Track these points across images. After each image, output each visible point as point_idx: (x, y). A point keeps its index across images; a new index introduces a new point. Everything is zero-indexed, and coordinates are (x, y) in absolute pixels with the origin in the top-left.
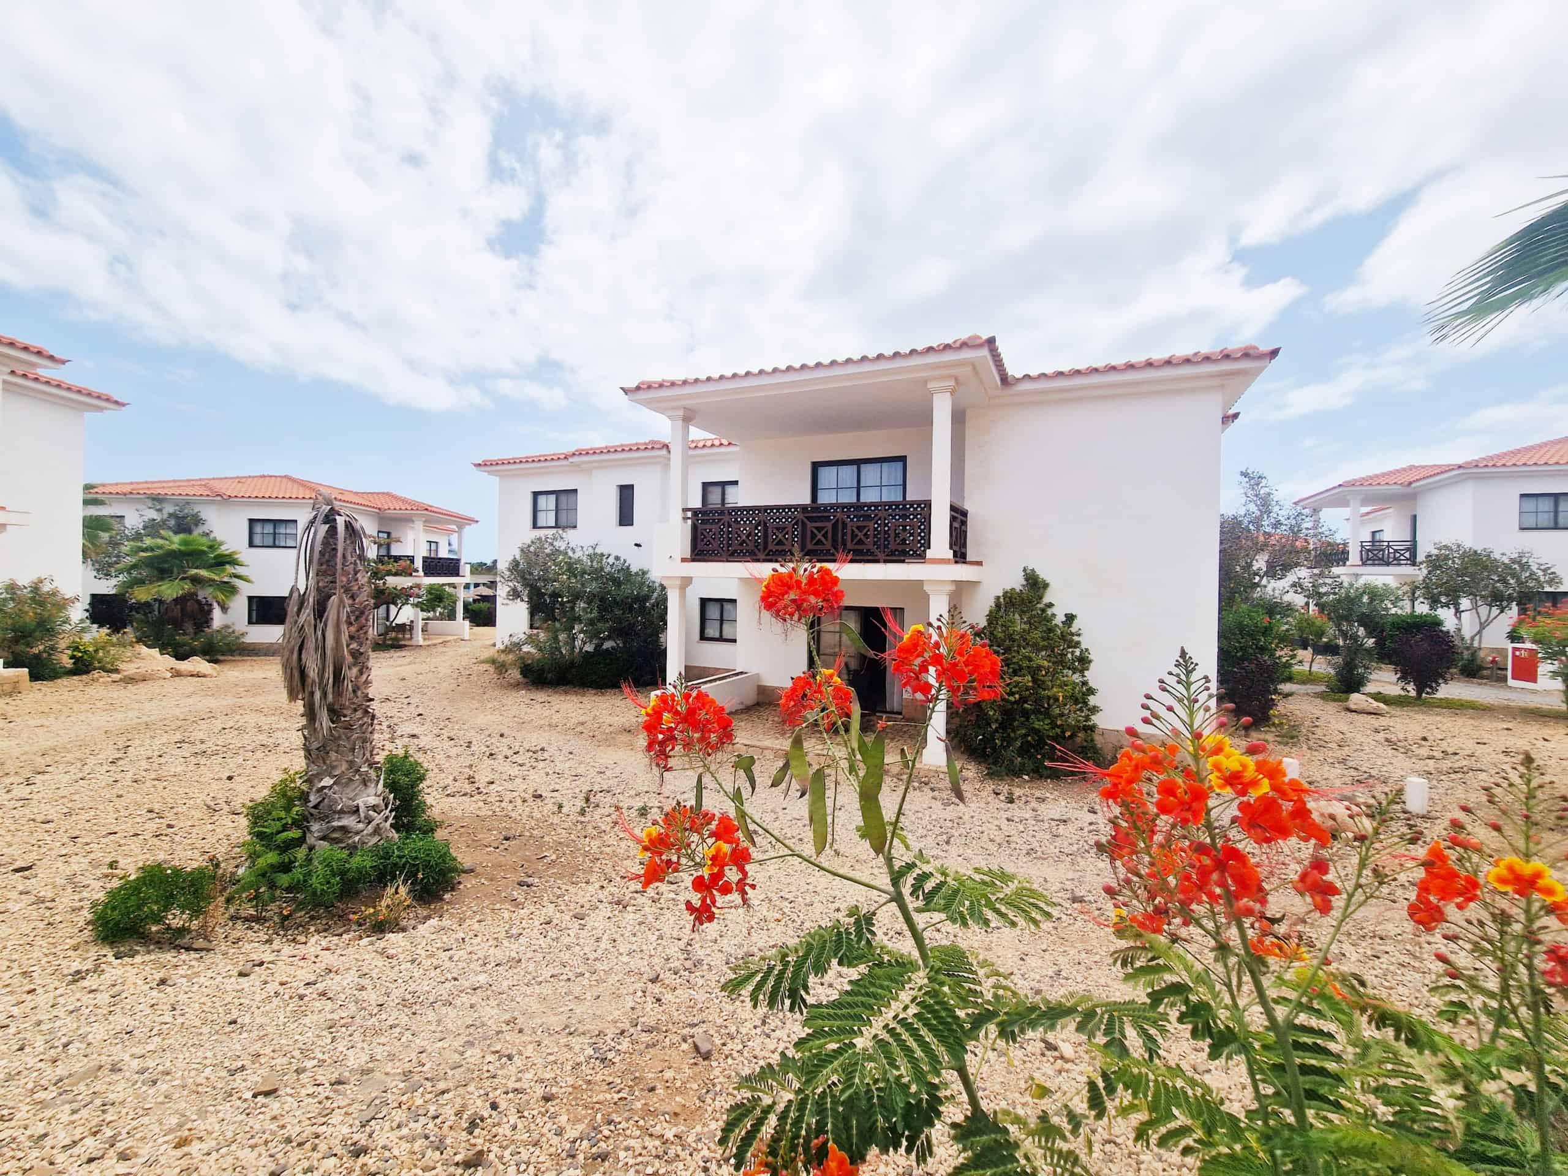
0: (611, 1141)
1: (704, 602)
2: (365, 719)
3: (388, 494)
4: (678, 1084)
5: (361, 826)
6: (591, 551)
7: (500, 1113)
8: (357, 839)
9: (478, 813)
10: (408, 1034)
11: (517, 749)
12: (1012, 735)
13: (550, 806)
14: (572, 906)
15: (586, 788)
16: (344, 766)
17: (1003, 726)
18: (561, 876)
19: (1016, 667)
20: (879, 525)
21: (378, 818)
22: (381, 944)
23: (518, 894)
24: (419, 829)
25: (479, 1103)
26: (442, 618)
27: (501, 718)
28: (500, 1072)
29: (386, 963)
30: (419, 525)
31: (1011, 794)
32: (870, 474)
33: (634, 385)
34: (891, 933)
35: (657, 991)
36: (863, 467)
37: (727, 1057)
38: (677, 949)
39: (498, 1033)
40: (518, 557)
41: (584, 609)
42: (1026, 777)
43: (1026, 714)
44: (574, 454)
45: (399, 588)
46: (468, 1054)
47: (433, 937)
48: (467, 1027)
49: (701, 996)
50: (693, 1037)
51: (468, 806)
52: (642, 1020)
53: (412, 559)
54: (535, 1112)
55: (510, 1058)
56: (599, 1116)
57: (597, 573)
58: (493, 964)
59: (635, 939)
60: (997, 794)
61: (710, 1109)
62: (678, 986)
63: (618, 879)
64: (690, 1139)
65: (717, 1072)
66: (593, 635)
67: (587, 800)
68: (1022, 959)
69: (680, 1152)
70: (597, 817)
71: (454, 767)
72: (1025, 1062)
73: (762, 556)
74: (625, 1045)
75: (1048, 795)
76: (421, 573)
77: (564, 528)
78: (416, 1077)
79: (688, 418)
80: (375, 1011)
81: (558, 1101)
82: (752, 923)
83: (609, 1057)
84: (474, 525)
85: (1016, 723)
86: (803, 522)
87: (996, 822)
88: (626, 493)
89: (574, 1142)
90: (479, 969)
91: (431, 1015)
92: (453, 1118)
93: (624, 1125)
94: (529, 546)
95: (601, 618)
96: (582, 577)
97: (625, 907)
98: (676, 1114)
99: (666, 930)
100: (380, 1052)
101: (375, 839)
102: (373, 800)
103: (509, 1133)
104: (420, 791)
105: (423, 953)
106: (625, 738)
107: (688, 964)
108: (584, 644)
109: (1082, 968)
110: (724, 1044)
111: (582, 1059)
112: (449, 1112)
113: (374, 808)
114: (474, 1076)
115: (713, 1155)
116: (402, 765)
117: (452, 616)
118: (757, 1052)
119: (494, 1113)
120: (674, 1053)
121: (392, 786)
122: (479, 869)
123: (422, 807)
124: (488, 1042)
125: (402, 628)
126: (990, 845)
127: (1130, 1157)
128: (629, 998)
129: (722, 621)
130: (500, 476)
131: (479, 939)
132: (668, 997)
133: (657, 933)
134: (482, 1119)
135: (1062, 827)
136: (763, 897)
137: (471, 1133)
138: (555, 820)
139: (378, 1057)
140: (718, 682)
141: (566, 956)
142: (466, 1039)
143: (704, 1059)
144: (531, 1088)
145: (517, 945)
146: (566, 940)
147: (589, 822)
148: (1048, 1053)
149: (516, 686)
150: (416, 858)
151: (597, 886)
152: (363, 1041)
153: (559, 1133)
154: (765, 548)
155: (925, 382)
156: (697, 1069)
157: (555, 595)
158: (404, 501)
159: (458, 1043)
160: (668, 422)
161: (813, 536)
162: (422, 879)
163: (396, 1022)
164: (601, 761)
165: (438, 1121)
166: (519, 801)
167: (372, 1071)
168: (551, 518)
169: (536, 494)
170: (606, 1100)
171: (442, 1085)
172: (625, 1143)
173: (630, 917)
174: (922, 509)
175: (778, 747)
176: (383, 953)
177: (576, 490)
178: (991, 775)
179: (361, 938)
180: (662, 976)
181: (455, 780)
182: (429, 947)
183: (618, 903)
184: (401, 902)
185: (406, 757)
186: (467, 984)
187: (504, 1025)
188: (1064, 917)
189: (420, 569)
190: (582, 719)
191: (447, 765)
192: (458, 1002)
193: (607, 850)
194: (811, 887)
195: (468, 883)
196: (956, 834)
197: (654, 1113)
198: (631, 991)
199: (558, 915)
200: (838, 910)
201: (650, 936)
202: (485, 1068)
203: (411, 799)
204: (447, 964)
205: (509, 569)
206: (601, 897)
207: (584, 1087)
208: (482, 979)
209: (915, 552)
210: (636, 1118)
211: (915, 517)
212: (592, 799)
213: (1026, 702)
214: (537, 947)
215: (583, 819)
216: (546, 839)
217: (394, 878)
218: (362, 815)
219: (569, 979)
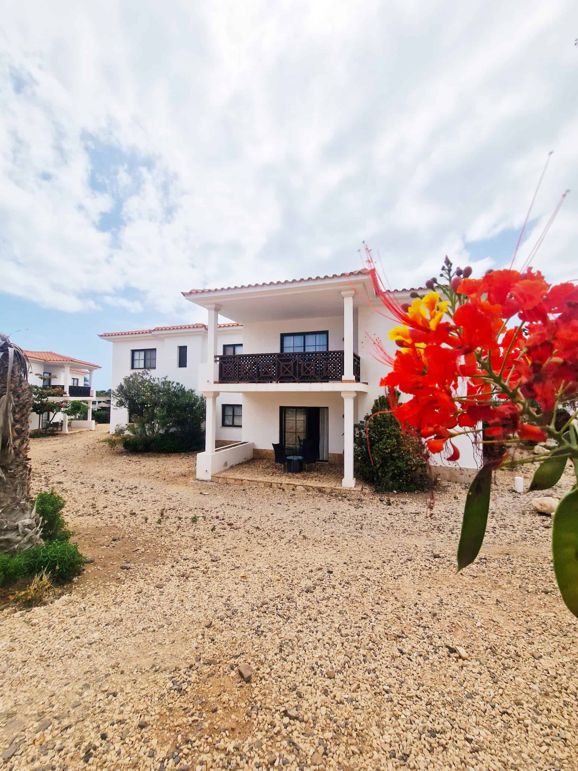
0: (190, 757)
1: (224, 407)
2: (25, 471)
3: (50, 353)
4: (232, 705)
5: (19, 538)
6: (163, 380)
7: (108, 742)
8: (16, 546)
9: (97, 525)
10: (43, 682)
11: (121, 488)
12: (387, 470)
13: (140, 519)
14: (155, 579)
15: (160, 508)
16: (9, 501)
17: (382, 466)
18: (148, 561)
19: (388, 435)
20: (318, 364)
21: (31, 533)
22: (29, 615)
23: (121, 575)
24: (59, 538)
25: (93, 734)
26: (80, 419)
27: (111, 471)
28: (108, 708)
29: (31, 630)
30: (67, 369)
31: (389, 500)
32: (310, 340)
33: (188, 291)
34: (343, 583)
35: (211, 633)
36: (306, 336)
37: (261, 679)
38: (221, 604)
39: (106, 676)
40: (123, 384)
41: (159, 411)
42: (395, 492)
43: (393, 459)
44: (155, 330)
45: (55, 403)
46: (86, 694)
47: (64, 608)
48: (85, 673)
49: (239, 635)
50: (237, 665)
51: (92, 522)
52: (204, 656)
53: (63, 387)
54: (133, 739)
55: (115, 695)
56: (180, 737)
57: (167, 392)
58: (104, 624)
59: (195, 599)
60: (382, 501)
61: (255, 722)
62: (224, 629)
63: (182, 560)
64: (245, 750)
65: (256, 691)
66: (163, 425)
67: (162, 514)
68: (419, 594)
69: (239, 761)
70: (168, 524)
71: (83, 499)
72: (440, 663)
73: (257, 380)
74: (194, 677)
75: (407, 500)
76: (68, 395)
77: (148, 369)
78: (47, 717)
79: (217, 309)
80: (20, 666)
81: (150, 727)
82: (264, 583)
83: (184, 688)
84: (98, 369)
85: (388, 464)
86: (278, 362)
87: (384, 516)
88: (183, 351)
89: (163, 762)
90: (94, 628)
91: (60, 667)
92: (74, 749)
93: (197, 743)
94: (129, 378)
95: (168, 416)
96: (158, 393)
97: (187, 578)
98: (233, 729)
99: (214, 591)
100: (22, 698)
101: (28, 546)
102: (28, 521)
103: (115, 759)
104: (60, 514)
105: (56, 620)
106: (181, 479)
107: (229, 613)
108: (159, 429)
109: (453, 596)
110: (258, 669)
111: (165, 691)
112: (70, 744)
113: (29, 526)
114: (89, 712)
115: (262, 760)
116: (49, 499)
117: (85, 418)
118: (280, 673)
119: (104, 742)
120: (225, 678)
121: (42, 512)
122: (96, 561)
123: (62, 523)
124: (100, 684)
125: (56, 425)
126: (383, 529)
127: (519, 723)
128: (194, 641)
129: (233, 416)
130: (114, 342)
131: (95, 607)
132: (218, 637)
133: (208, 594)
134: (95, 748)
135: (417, 517)
136: (267, 566)
137: (87, 761)
138: (144, 527)
139: (20, 703)
140: (233, 448)
141: (152, 614)
142: (84, 682)
143: (247, 682)
144: (130, 718)
145: (119, 609)
146: (151, 603)
147: (163, 527)
148: (452, 655)
149: (121, 453)
150: (55, 556)
151: (170, 566)
152: (11, 690)
153: (152, 755)
154: (259, 376)
155: (340, 292)
156: (243, 691)
157: (143, 404)
158: (59, 356)
159: (78, 687)
160: (206, 311)
161: (284, 369)
162: (59, 570)
163: (35, 673)
164: (169, 493)
165: (62, 753)
166: (122, 517)
167: (15, 713)
168: (142, 363)
169: (133, 352)
170: (184, 723)
171: (66, 722)
172: (200, 758)
173: (191, 584)
174: (339, 355)
175: (266, 481)
176: (28, 622)
177: (155, 349)
178: (377, 492)
179: (15, 611)
180: (213, 623)
181: (84, 507)
182: (61, 616)
183: (183, 576)
184: (44, 586)
185: (52, 494)
186: (86, 641)
187: (110, 669)
188: (432, 567)
189: (68, 393)
190: (158, 470)
191: (80, 498)
192: (79, 655)
193: (175, 543)
194: (293, 558)
195: (89, 569)
196: (365, 524)
197: (218, 731)
198: (195, 635)
199: (146, 586)
200: (311, 571)
201: (204, 596)
202: (97, 705)
203: (54, 520)
204: (73, 627)
205: (117, 391)
206: (172, 572)
207: (168, 714)
208: (96, 635)
209: (336, 377)
210: (206, 736)
211: (336, 359)
212: (165, 514)
213: (393, 453)
214: (133, 610)
215: (159, 526)
216: (138, 539)
217: (40, 570)
218: (20, 531)
219: (154, 631)
